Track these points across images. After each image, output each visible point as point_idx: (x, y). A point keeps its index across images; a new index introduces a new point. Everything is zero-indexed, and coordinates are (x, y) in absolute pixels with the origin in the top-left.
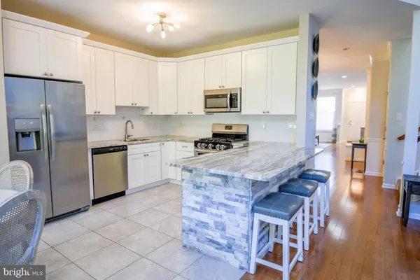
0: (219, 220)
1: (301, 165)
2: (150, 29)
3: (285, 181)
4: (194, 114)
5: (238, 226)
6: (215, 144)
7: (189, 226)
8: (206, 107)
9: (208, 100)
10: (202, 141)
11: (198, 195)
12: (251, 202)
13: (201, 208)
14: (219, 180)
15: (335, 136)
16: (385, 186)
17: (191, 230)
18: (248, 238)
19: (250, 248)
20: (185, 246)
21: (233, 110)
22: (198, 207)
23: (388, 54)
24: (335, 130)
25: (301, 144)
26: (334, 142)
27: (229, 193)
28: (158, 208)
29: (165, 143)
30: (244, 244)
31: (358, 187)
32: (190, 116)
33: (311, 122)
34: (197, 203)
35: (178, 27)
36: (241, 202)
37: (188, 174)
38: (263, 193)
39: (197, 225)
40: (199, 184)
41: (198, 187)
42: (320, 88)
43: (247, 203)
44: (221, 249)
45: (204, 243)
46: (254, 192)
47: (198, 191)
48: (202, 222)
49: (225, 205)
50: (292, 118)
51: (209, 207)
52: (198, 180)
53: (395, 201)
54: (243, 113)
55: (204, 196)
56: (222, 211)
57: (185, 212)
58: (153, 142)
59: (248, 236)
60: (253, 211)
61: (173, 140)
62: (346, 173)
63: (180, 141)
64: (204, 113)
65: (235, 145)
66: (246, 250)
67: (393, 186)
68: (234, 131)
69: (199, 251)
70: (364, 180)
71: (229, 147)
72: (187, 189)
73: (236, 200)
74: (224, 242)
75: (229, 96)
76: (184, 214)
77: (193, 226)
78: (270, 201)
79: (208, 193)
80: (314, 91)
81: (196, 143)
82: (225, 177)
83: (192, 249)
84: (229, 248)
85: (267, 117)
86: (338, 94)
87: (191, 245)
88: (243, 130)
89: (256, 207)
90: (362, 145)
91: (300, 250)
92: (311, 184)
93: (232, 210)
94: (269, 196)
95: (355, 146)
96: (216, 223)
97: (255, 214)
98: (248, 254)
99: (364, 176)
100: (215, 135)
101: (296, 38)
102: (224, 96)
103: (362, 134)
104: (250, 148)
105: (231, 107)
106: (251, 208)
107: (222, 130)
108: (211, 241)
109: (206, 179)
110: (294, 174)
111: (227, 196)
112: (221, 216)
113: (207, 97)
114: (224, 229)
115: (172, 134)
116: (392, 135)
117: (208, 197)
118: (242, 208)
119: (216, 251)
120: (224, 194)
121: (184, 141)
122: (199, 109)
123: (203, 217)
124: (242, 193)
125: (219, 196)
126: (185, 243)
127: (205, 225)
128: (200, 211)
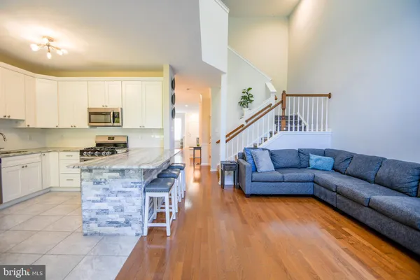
0: (118, 204)
1: (168, 161)
2: (35, 48)
3: (160, 171)
4: (77, 127)
5: (134, 205)
6: (100, 151)
7: (89, 216)
8: (90, 122)
9: (92, 116)
10: (88, 150)
11: (98, 189)
12: (143, 186)
13: (102, 199)
14: (117, 175)
15: (182, 143)
16: (212, 170)
17: (92, 219)
18: (141, 211)
19: (143, 218)
20: (86, 235)
21: (115, 124)
22: (99, 199)
23: (210, 95)
24: (182, 140)
25: (167, 147)
26: (182, 147)
27: (126, 183)
28: (45, 214)
29: (46, 154)
30: (139, 216)
31: (197, 174)
32: (73, 130)
33: (172, 133)
34: (97, 195)
35: (65, 52)
36: (136, 187)
37: (87, 174)
38: (149, 179)
39: (97, 213)
40: (99, 180)
41: (99, 183)
42: (176, 112)
43: (140, 187)
44: (120, 226)
45: (104, 226)
46: (145, 179)
47: (99, 186)
48: (103, 210)
49: (124, 192)
50: (161, 131)
51: (109, 196)
52: (98, 178)
53: (217, 178)
54: (124, 127)
55: (104, 189)
56: (121, 197)
57: (85, 206)
58: (32, 153)
59: (142, 210)
60: (145, 192)
61: (55, 151)
62: (191, 166)
63: (64, 151)
64: (88, 127)
65: (119, 151)
66: (141, 220)
67: (215, 170)
68: (116, 140)
69: (100, 234)
70: (200, 169)
71: (113, 152)
72: (87, 186)
73: (132, 187)
74: (122, 220)
75: (112, 113)
76: (84, 208)
77: (93, 216)
78: (154, 183)
79: (107, 186)
80: (173, 114)
81: (82, 152)
82: (122, 171)
83: (93, 234)
84: (127, 223)
85: (143, 130)
86: (183, 117)
87: (92, 232)
88: (124, 140)
89: (146, 188)
90: (198, 148)
91: (174, 213)
92: (176, 171)
93: (129, 195)
94: (153, 181)
95: (195, 148)
96: (114, 207)
97: (147, 193)
98: (142, 223)
99: (201, 166)
100: (98, 145)
101: (161, 78)
102: (107, 114)
103: (198, 142)
104: (130, 153)
105: (114, 122)
106: (143, 189)
107: (106, 140)
108: (111, 223)
109: (106, 175)
110: (165, 167)
111: (124, 185)
112: (120, 201)
113: (90, 114)
114: (122, 211)
115: (52, 146)
116: (214, 140)
117: (108, 189)
118: (136, 191)
119: (117, 229)
120: (122, 183)
121: (68, 151)
122: (84, 123)
123: (104, 206)
124: (137, 181)
125: (117, 185)
126: (85, 232)
127: (106, 212)
128: (101, 202)
